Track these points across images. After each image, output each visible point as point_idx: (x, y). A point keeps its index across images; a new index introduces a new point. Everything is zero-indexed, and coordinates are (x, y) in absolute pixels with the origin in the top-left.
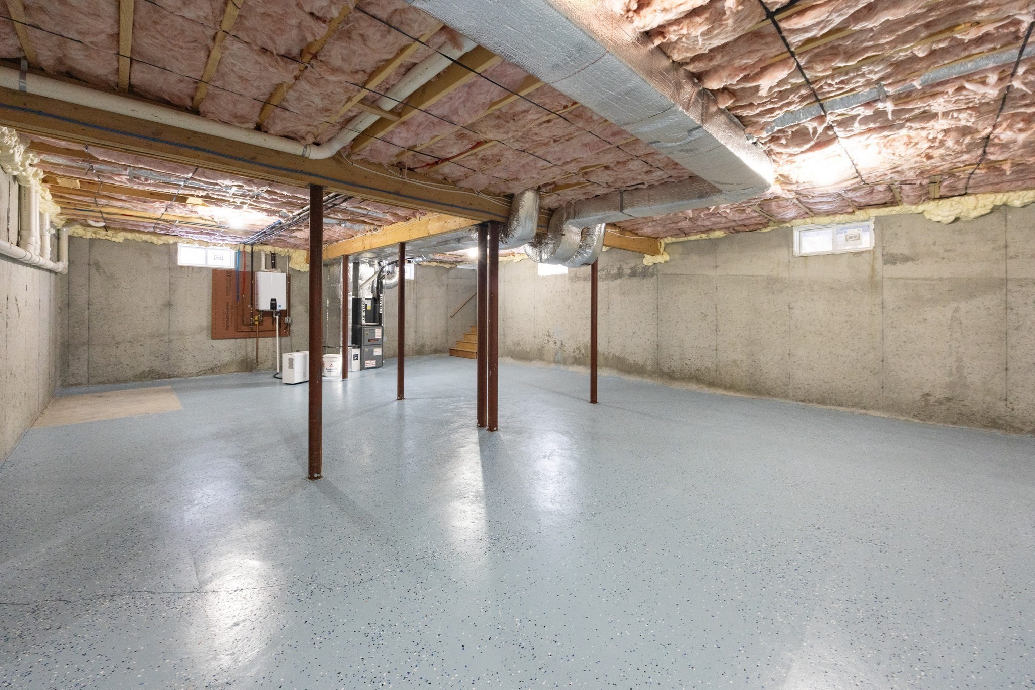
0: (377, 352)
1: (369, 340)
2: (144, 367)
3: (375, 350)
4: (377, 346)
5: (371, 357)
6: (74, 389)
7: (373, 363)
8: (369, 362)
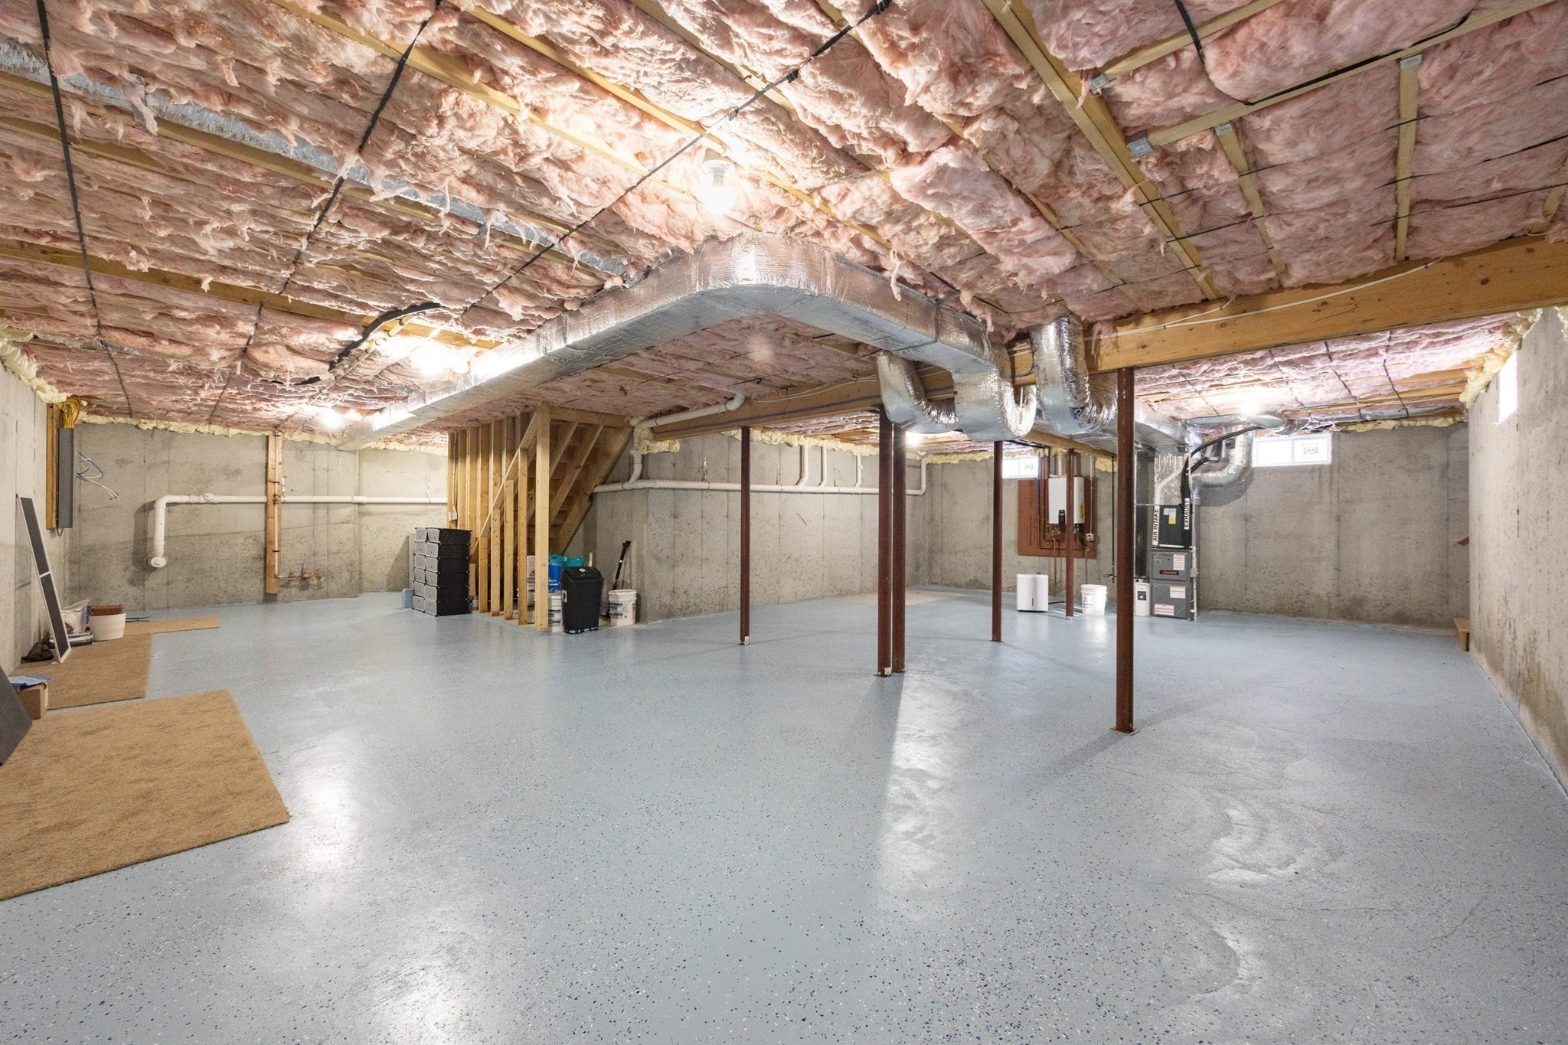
0: (1178, 592)
1: (1161, 572)
2: (971, 577)
3: (1172, 589)
4: (1178, 582)
5: (1166, 599)
6: (933, 587)
7: (1169, 610)
8: (1161, 606)
